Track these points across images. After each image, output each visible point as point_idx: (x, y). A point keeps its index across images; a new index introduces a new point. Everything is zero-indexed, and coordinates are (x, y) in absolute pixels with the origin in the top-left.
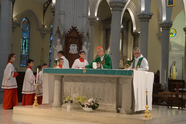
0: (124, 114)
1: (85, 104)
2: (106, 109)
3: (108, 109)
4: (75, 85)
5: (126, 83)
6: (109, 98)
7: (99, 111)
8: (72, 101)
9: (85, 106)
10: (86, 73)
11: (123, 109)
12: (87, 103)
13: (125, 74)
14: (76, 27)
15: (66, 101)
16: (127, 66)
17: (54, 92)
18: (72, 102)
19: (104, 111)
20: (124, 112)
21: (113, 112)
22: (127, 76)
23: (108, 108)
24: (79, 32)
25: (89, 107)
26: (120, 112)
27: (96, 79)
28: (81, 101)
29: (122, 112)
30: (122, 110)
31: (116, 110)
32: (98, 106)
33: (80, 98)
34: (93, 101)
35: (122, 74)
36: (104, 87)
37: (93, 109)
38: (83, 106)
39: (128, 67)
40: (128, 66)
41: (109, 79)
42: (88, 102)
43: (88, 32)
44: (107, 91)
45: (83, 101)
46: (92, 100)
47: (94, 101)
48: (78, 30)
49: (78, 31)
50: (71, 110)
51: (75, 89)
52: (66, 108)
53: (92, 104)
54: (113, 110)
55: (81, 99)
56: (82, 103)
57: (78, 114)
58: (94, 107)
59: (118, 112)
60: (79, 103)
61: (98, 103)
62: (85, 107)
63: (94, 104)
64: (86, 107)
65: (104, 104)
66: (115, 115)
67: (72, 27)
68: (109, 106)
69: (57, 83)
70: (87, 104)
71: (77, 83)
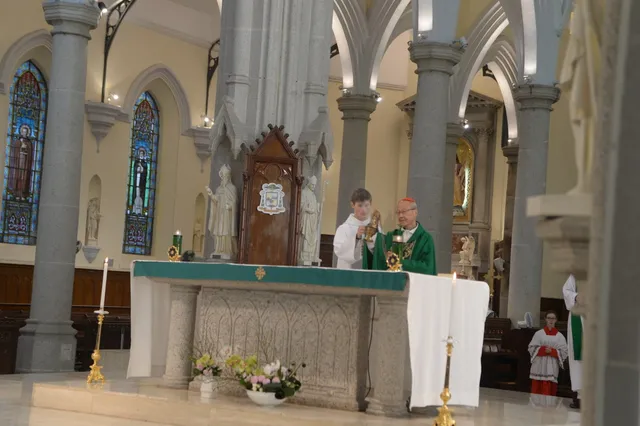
0: (379, 415)
1: (254, 380)
2: (324, 398)
3: (330, 399)
4: (234, 319)
5: (388, 314)
6: (336, 363)
7: (303, 403)
8: (216, 368)
9: (255, 386)
10: (264, 280)
11: (377, 401)
12: (262, 378)
13: (384, 286)
14: (282, 127)
15: (198, 367)
16: (393, 261)
17: (168, 339)
18: (216, 372)
19: (319, 405)
20: (379, 409)
21: (345, 408)
22: (390, 293)
23: (330, 395)
24: (292, 143)
25: (267, 389)
26: (367, 410)
27: (296, 299)
28: (241, 370)
29: (372, 410)
30: (374, 402)
31: (354, 403)
32: (297, 388)
33: (238, 362)
34: (279, 371)
35: (372, 286)
36: (321, 327)
37: (278, 396)
38: (249, 387)
39: (395, 263)
40: (395, 258)
41: (336, 300)
42: (264, 374)
43: (323, 144)
44: (332, 339)
45: (248, 370)
46: (277, 366)
47: (284, 370)
48: (287, 136)
49: (289, 140)
50: (213, 398)
51: (231, 330)
52: (198, 390)
53: (276, 380)
54: (344, 401)
55: (242, 362)
56: (244, 375)
57: (230, 412)
58: (283, 390)
59: (363, 407)
60: (238, 375)
61: (297, 378)
62: (254, 388)
63: (282, 382)
64: (258, 390)
65: (319, 381)
66: (353, 418)
67: (270, 126)
68: (335, 388)
69: (178, 309)
70: (260, 380)
71: (240, 312)
